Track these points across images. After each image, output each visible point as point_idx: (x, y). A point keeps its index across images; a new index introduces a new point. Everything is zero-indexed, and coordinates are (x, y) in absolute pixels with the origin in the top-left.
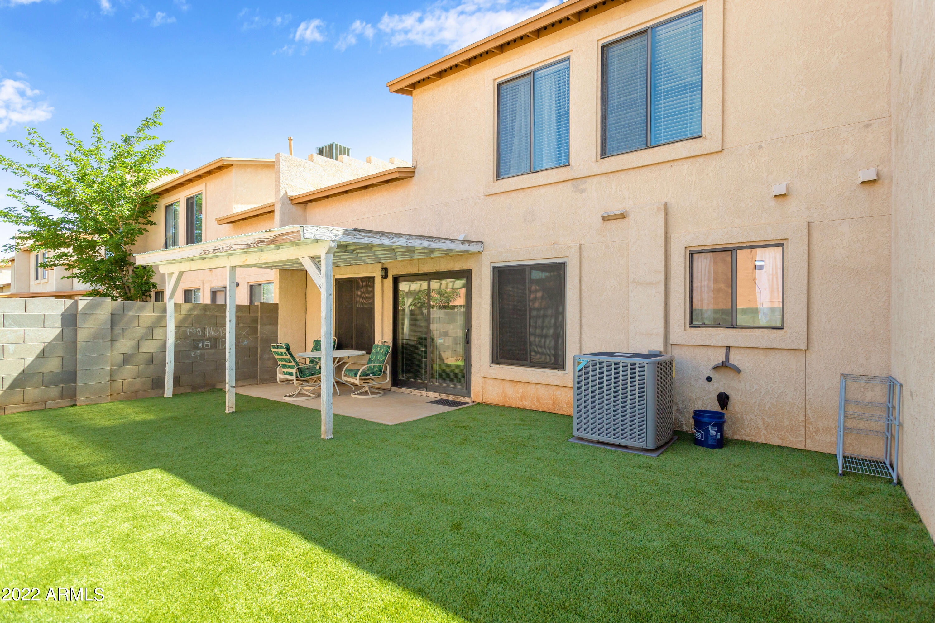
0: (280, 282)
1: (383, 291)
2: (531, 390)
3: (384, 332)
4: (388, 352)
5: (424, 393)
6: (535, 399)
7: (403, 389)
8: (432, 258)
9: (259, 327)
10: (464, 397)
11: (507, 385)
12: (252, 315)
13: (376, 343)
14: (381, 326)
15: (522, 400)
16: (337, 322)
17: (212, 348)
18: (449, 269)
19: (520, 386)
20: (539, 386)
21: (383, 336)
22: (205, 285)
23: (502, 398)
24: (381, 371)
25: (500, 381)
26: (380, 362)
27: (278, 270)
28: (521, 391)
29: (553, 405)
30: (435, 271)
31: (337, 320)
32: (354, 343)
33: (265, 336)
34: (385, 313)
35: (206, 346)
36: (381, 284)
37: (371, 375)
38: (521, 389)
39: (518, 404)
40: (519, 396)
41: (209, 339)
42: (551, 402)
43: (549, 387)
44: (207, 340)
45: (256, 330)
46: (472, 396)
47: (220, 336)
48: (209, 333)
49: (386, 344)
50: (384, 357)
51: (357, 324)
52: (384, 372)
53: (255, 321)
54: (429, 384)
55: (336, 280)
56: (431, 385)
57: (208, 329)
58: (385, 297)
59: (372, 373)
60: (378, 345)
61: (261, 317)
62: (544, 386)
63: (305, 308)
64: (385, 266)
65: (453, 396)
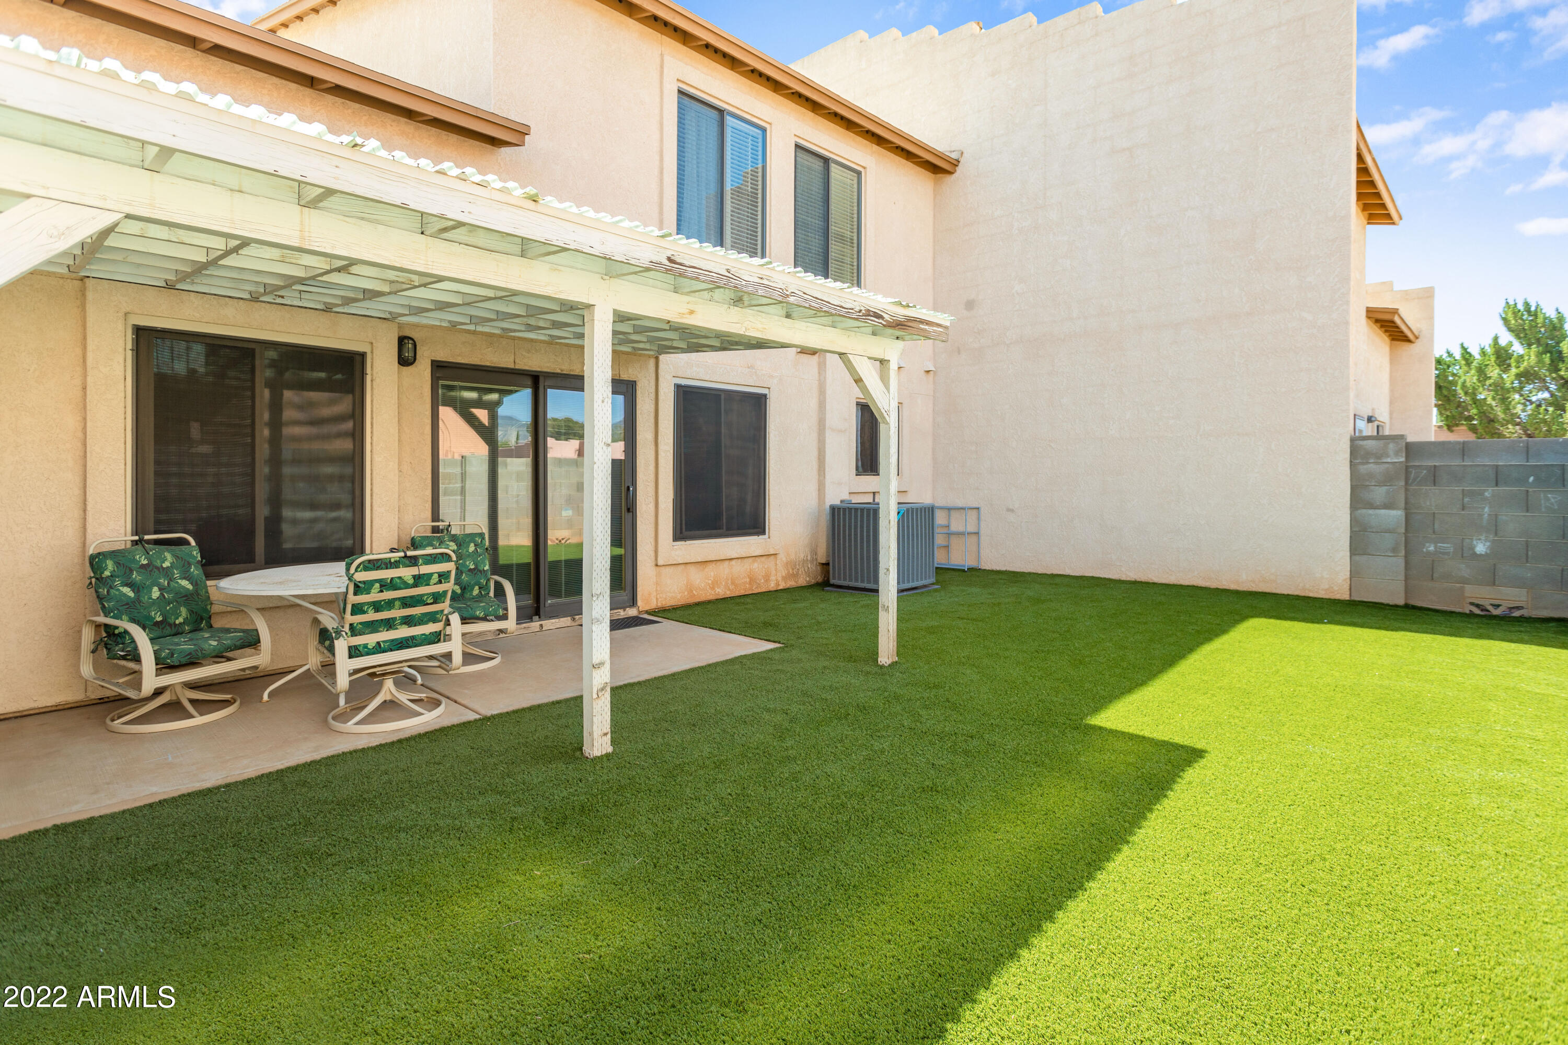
2: (724, 570)
6: (730, 582)
11: (692, 569)
15: (713, 588)
19: (711, 567)
20: (733, 562)
23: (686, 593)
25: (683, 566)
28: (712, 574)
29: (750, 583)
38: (711, 571)
39: (710, 595)
40: (710, 582)
42: (748, 580)
43: (746, 560)
46: (639, 603)
54: (546, 605)
62: (740, 560)
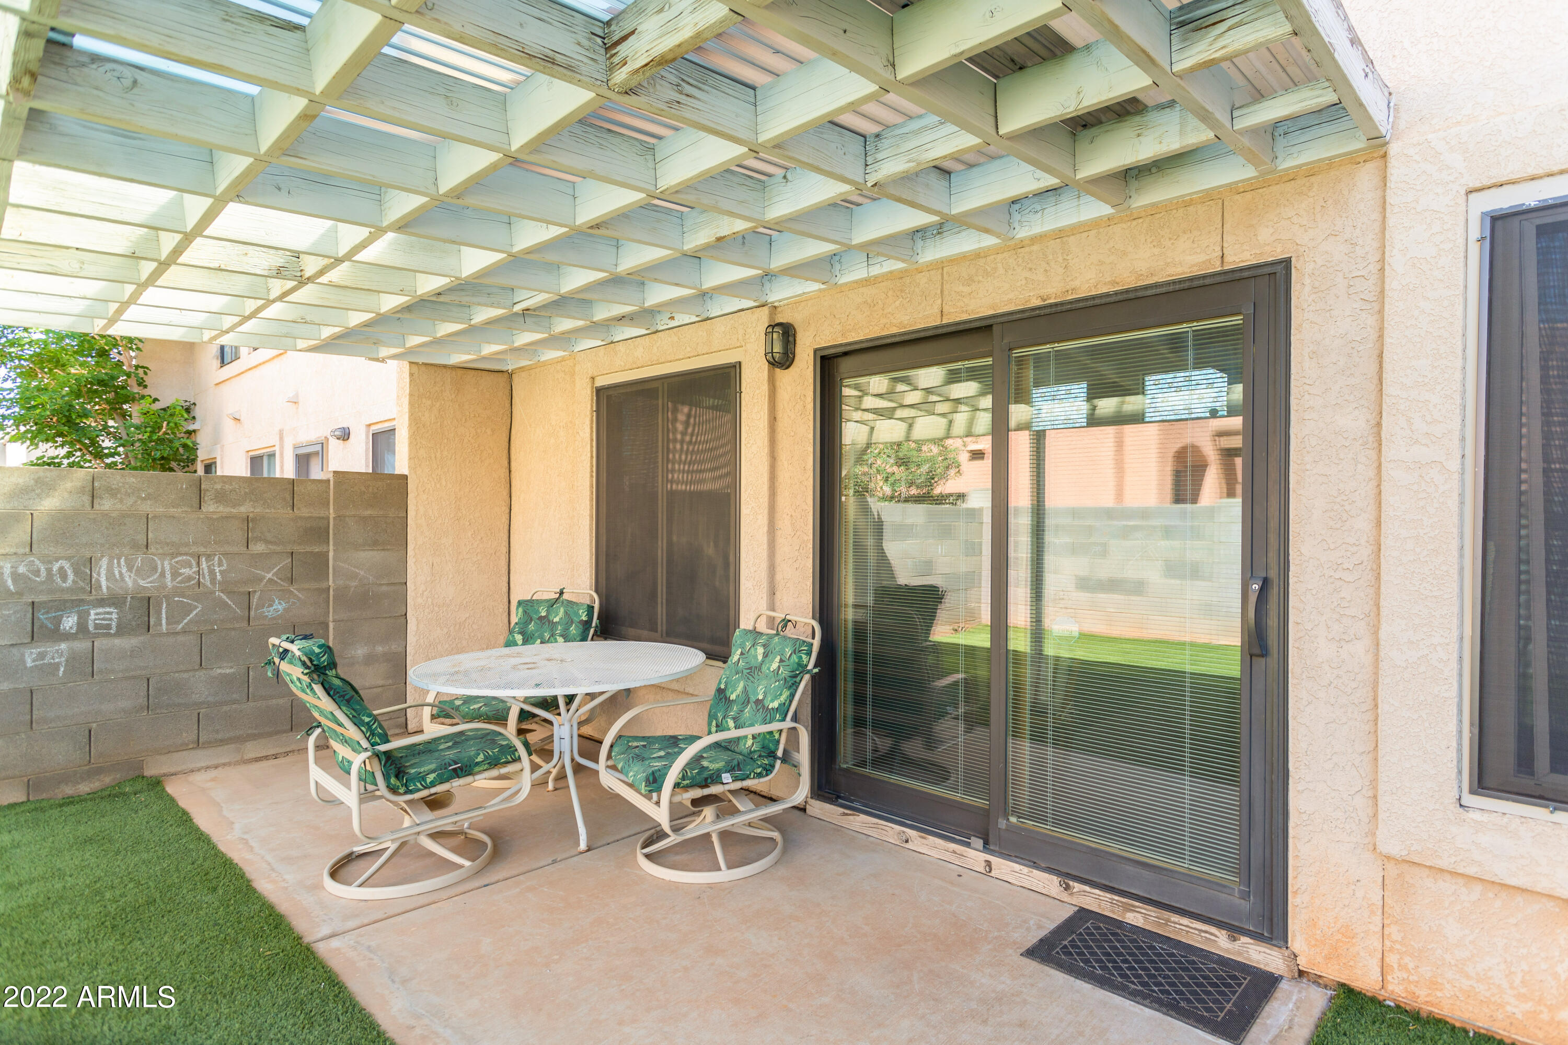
0: (411, 404)
1: (773, 419)
3: (779, 577)
4: (802, 667)
5: (975, 857)
7: (863, 817)
8: (1021, 245)
9: (331, 554)
10: (1235, 931)
12: (304, 511)
13: (746, 622)
14: (764, 554)
16: (604, 539)
17: (122, 630)
18: (1129, 282)
21: (772, 593)
22: (286, 439)
24: (772, 754)
26: (768, 715)
27: (405, 366)
30: (1037, 302)
31: (603, 530)
32: (661, 611)
33: (354, 584)
34: (783, 501)
35: (97, 626)
36: (765, 387)
37: (727, 777)
41: (114, 600)
44: (101, 602)
45: (319, 565)
46: (1297, 942)
47: (164, 587)
48: (110, 576)
49: (790, 632)
50: (786, 694)
51: (670, 544)
52: (786, 759)
53: (319, 532)
54: (1002, 824)
55: (599, 391)
56: (1011, 829)
57: (104, 562)
58: (784, 443)
59: (731, 770)
60: (755, 633)
61: (338, 518)
63: (505, 493)
64: (780, 319)
65: (1153, 912)
